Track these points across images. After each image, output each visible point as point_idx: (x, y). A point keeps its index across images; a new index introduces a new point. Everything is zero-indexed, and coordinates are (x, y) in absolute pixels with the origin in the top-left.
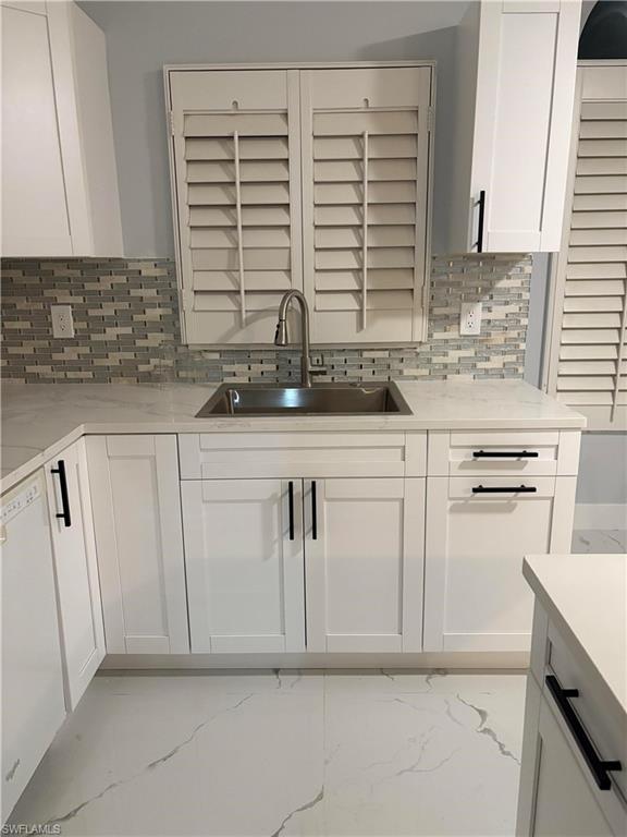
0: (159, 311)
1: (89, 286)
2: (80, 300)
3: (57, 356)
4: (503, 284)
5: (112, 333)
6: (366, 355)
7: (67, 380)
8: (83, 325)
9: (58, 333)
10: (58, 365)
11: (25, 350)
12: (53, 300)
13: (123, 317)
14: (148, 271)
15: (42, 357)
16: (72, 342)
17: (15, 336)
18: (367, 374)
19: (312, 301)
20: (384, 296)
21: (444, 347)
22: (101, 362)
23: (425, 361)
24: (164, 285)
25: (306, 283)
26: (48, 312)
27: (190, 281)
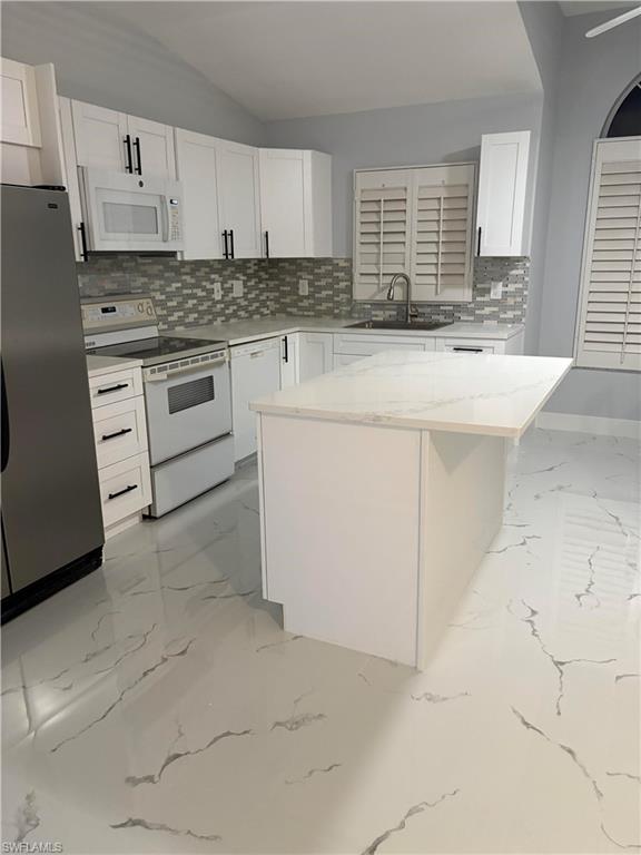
0: (345, 283)
1: (316, 271)
2: (311, 277)
3: (300, 304)
4: (514, 272)
5: (324, 293)
6: (442, 308)
7: (303, 316)
8: (312, 289)
9: (301, 293)
10: (300, 309)
11: (288, 300)
12: (300, 277)
13: (329, 286)
14: (342, 264)
15: (294, 304)
16: (307, 297)
17: (284, 294)
18: (442, 319)
19: (414, 280)
20: (450, 277)
21: (482, 305)
22: (318, 308)
23: (471, 312)
24: (349, 271)
25: (412, 271)
26: (298, 283)
27: (358, 268)
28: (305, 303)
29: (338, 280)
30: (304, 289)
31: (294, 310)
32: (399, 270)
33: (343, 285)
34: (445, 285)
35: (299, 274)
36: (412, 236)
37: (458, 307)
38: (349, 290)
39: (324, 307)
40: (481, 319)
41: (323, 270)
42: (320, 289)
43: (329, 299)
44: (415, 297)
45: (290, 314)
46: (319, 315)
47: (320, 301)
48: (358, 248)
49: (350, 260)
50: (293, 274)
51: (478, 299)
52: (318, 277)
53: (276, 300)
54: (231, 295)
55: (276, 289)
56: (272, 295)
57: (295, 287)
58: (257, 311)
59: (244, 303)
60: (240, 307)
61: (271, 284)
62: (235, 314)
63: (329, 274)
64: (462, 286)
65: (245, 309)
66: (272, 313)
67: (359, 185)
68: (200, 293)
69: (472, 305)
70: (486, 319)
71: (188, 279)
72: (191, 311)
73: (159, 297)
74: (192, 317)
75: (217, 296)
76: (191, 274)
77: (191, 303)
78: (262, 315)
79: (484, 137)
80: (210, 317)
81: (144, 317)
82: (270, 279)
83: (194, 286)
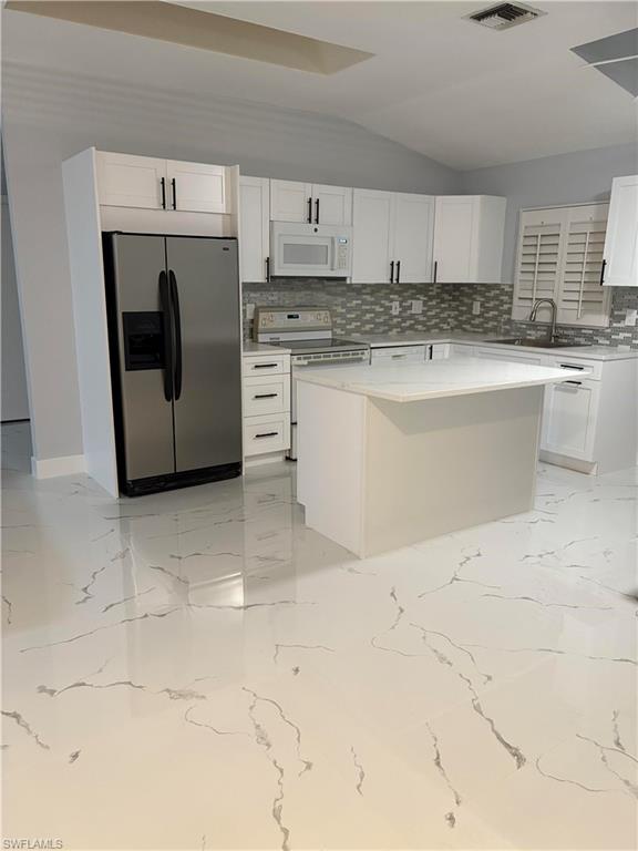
1: (487, 294)
2: (483, 299)
3: (473, 322)
6: (583, 331)
7: (474, 332)
8: (483, 310)
9: (474, 313)
10: (473, 326)
11: (464, 318)
12: (475, 300)
13: (495, 308)
14: (507, 289)
15: (468, 322)
16: (478, 316)
17: (462, 313)
18: (582, 341)
19: (560, 305)
20: (589, 304)
21: (618, 331)
22: (486, 325)
23: (608, 337)
24: (511, 295)
25: (558, 298)
26: (472, 304)
27: (518, 293)
28: (477, 321)
29: (502, 303)
30: (477, 309)
31: (468, 327)
32: (548, 295)
33: (506, 307)
34: (586, 311)
35: (474, 296)
36: (562, 267)
37: (597, 331)
38: (509, 312)
39: (490, 325)
40: (614, 343)
41: (492, 294)
42: (488, 310)
43: (494, 318)
44: (560, 320)
45: (465, 330)
46: (486, 331)
47: (488, 320)
48: (519, 276)
49: (512, 286)
50: (469, 296)
51: (615, 325)
52: (488, 299)
53: (455, 318)
54: (409, 312)
55: (456, 309)
56: (453, 314)
57: (470, 307)
58: (436, 326)
59: (422, 318)
60: (418, 322)
61: (454, 304)
62: (411, 327)
63: (496, 297)
64: (599, 312)
65: (423, 323)
66: (452, 329)
67: (523, 223)
68: (378, 309)
69: (609, 331)
70: (621, 344)
71: (368, 298)
72: (368, 322)
73: (340, 310)
74: (368, 327)
75: (395, 312)
76: (371, 294)
77: (368, 316)
78: (441, 329)
79: (615, 180)
80: (386, 328)
81: (322, 323)
82: (454, 300)
83: (372, 303)
